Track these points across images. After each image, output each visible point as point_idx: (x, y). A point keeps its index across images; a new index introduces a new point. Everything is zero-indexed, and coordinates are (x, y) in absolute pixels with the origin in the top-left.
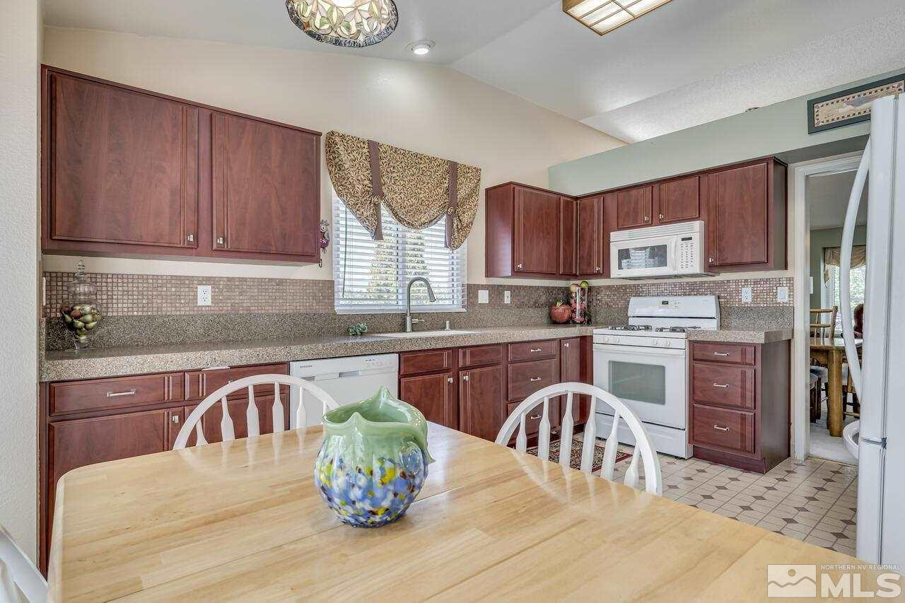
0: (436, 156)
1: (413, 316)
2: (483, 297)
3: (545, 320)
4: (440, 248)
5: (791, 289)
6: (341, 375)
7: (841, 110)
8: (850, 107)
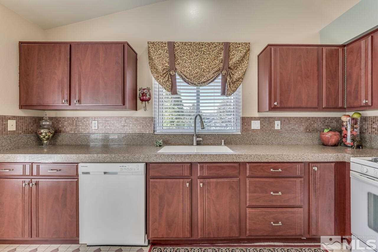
0: (213, 42)
1: (198, 136)
2: (256, 125)
3: (316, 142)
4: (219, 96)
6: (105, 173)
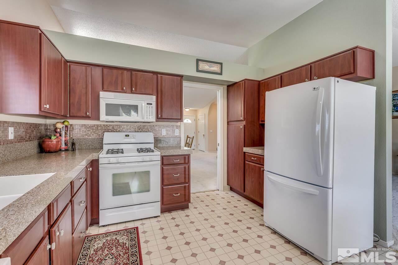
5: (180, 131)
7: (206, 67)
8: (208, 67)
